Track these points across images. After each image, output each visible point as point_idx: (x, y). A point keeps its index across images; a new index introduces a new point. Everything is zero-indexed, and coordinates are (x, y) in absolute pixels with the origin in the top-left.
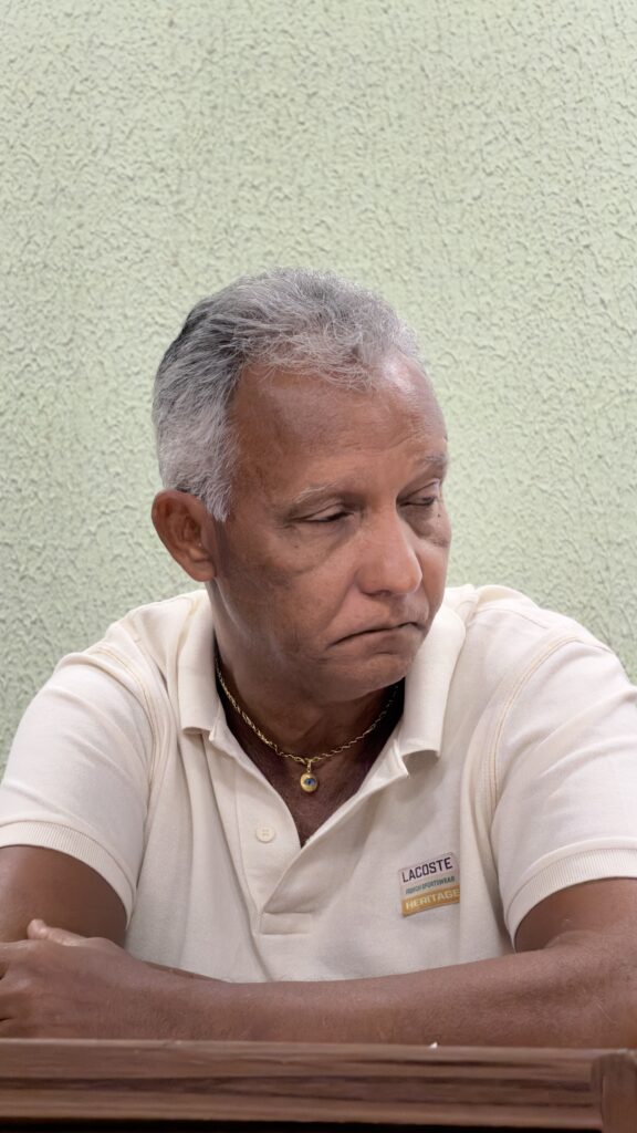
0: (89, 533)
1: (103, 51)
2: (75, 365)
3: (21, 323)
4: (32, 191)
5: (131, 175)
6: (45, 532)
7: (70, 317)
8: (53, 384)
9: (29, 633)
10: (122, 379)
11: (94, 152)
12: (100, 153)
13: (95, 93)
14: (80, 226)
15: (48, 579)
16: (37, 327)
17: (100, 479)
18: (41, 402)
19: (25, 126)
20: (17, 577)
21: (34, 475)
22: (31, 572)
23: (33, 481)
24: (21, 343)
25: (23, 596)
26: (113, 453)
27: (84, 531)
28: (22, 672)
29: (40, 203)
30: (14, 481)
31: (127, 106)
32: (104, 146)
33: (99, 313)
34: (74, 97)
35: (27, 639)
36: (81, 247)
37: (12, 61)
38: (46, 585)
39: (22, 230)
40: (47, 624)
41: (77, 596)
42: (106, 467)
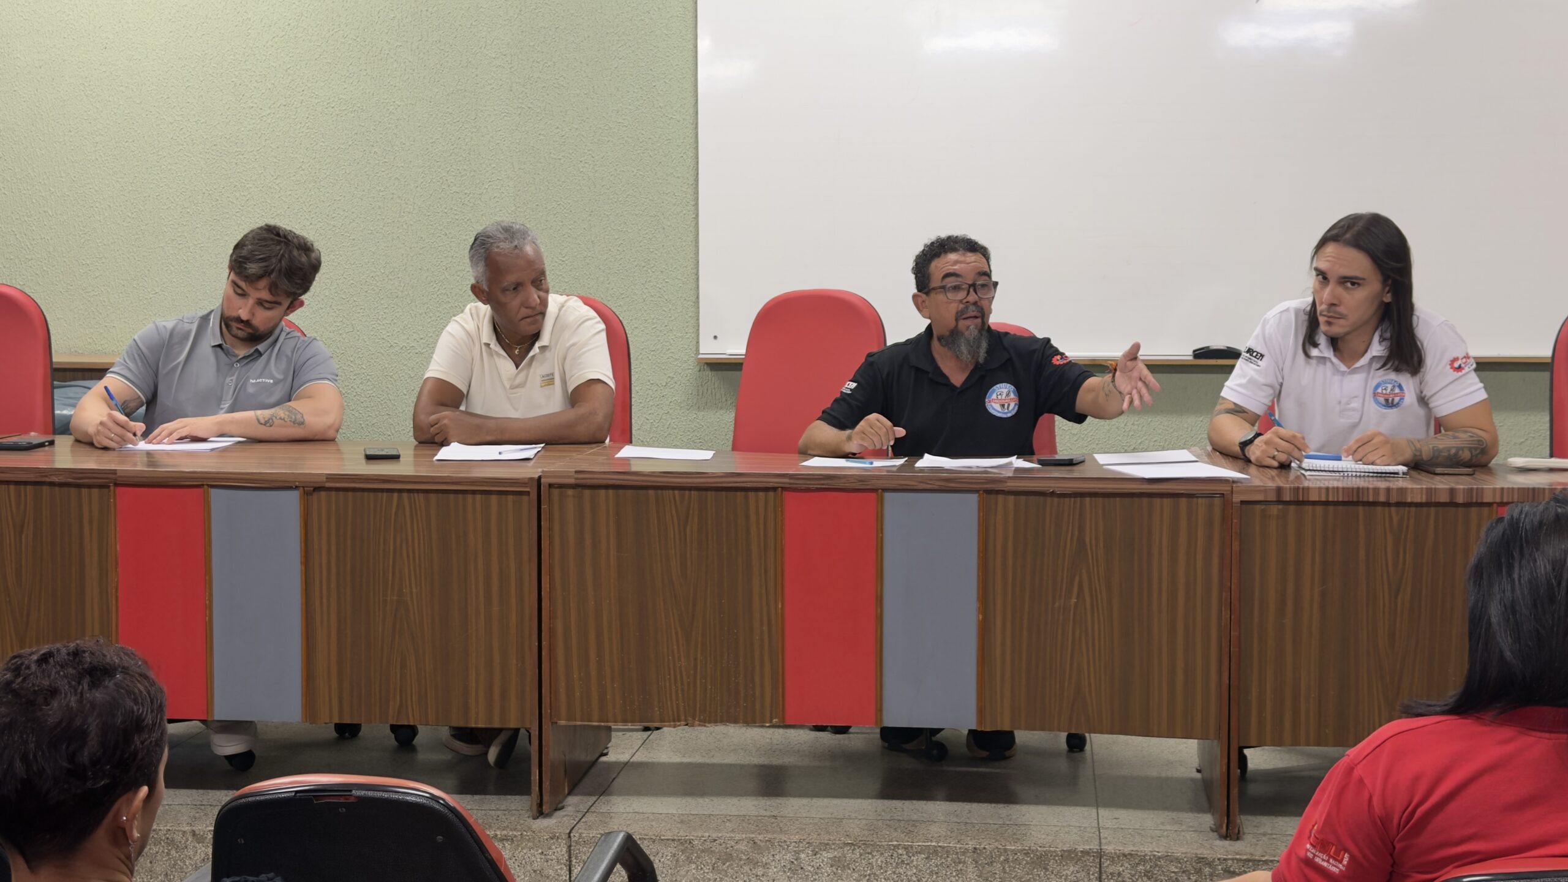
0: (485, 188)
1: (483, 10)
2: (477, 127)
3: (458, 112)
4: (459, 62)
5: (494, 56)
6: (470, 188)
7: (475, 110)
8: (470, 134)
9: (466, 224)
10: (494, 133)
11: (481, 48)
12: (483, 48)
13: (480, 26)
14: (477, 76)
15: (472, 205)
16: (463, 113)
17: (488, 169)
18: (467, 140)
19: (455, 38)
20: (462, 204)
21: (465, 167)
22: (466, 202)
23: (465, 169)
24: (458, 119)
25: (464, 211)
26: (492, 160)
27: (483, 188)
28: (464, 237)
29: (462, 67)
30: (458, 170)
31: (492, 30)
32: (484, 46)
33: (485, 108)
34: (472, 27)
35: (466, 226)
36: (478, 84)
37: (450, 13)
38: (472, 207)
39: (456, 77)
40: (472, 220)
41: (482, 211)
42: (490, 165)
